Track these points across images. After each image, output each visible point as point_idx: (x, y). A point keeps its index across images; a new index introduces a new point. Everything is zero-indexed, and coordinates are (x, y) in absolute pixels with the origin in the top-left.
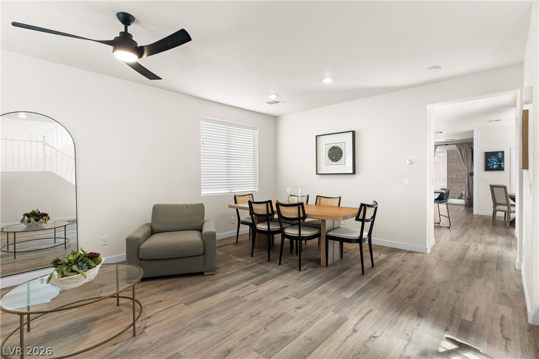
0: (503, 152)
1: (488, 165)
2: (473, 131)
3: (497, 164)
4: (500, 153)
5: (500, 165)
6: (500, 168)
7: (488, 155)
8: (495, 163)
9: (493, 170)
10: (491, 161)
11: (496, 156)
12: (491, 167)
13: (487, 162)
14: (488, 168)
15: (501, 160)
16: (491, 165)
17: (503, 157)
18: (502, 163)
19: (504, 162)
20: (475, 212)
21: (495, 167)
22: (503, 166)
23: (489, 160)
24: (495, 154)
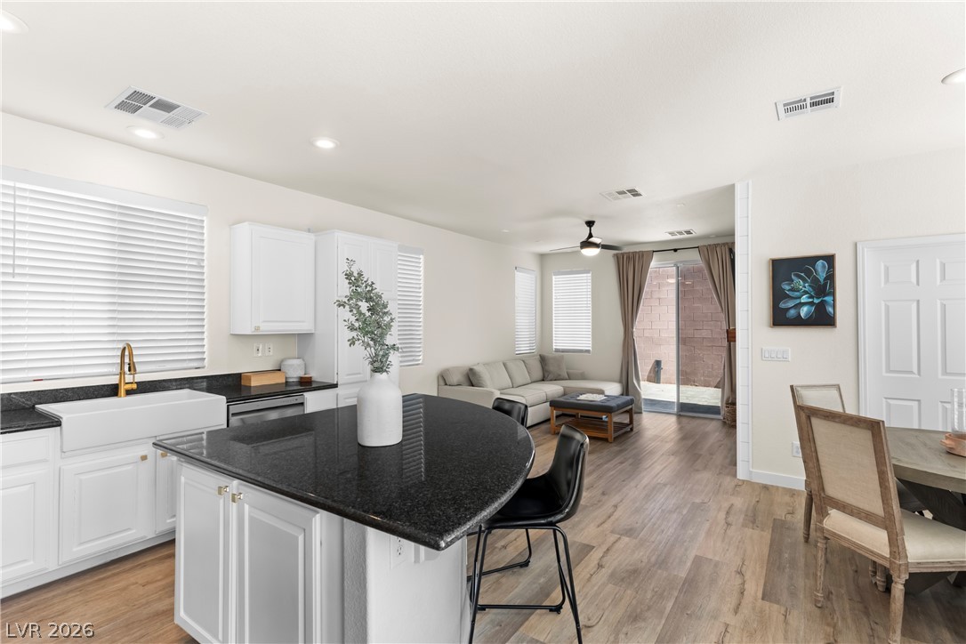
0: (830, 260)
1: (782, 305)
2: (732, 187)
3: (811, 304)
4: (820, 263)
5: (822, 306)
6: (823, 318)
7: (783, 270)
8: (804, 299)
9: (798, 322)
10: (792, 290)
11: (809, 273)
12: (792, 312)
13: (778, 295)
14: (780, 318)
15: (825, 288)
16: (791, 304)
17: (831, 277)
18: (829, 299)
19: (833, 294)
20: (742, 473)
21: (804, 311)
22: (830, 310)
23: (786, 287)
24: (802, 265)
